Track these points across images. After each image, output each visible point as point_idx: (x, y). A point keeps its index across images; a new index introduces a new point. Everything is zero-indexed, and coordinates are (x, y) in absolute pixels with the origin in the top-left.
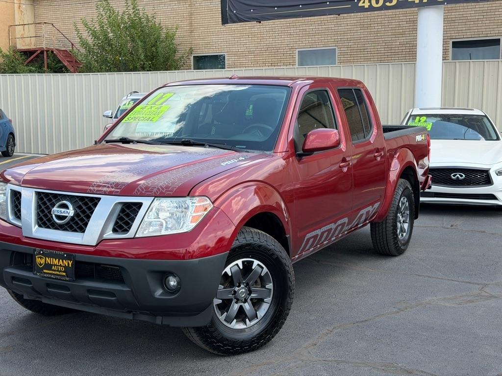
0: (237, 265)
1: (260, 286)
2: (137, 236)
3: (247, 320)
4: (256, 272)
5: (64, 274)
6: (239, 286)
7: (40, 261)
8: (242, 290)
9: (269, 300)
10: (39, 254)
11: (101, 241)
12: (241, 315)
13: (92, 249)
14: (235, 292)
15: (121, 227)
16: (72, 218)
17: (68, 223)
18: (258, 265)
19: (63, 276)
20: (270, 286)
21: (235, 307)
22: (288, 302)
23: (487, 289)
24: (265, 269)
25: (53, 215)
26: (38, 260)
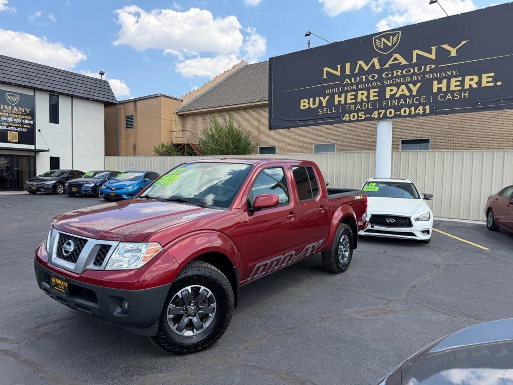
0: (187, 289)
1: (207, 305)
2: (106, 269)
3: (195, 329)
4: (202, 294)
5: (64, 291)
6: (190, 304)
7: (53, 280)
8: (192, 307)
9: (212, 315)
10: (53, 276)
11: (85, 271)
12: (190, 326)
13: (78, 276)
14: (186, 309)
15: (98, 261)
16: (73, 253)
17: (70, 256)
18: (204, 289)
19: (63, 292)
20: (214, 305)
21: (186, 320)
22: (227, 317)
23: (390, 305)
24: (210, 293)
25: (63, 250)
26: (52, 280)
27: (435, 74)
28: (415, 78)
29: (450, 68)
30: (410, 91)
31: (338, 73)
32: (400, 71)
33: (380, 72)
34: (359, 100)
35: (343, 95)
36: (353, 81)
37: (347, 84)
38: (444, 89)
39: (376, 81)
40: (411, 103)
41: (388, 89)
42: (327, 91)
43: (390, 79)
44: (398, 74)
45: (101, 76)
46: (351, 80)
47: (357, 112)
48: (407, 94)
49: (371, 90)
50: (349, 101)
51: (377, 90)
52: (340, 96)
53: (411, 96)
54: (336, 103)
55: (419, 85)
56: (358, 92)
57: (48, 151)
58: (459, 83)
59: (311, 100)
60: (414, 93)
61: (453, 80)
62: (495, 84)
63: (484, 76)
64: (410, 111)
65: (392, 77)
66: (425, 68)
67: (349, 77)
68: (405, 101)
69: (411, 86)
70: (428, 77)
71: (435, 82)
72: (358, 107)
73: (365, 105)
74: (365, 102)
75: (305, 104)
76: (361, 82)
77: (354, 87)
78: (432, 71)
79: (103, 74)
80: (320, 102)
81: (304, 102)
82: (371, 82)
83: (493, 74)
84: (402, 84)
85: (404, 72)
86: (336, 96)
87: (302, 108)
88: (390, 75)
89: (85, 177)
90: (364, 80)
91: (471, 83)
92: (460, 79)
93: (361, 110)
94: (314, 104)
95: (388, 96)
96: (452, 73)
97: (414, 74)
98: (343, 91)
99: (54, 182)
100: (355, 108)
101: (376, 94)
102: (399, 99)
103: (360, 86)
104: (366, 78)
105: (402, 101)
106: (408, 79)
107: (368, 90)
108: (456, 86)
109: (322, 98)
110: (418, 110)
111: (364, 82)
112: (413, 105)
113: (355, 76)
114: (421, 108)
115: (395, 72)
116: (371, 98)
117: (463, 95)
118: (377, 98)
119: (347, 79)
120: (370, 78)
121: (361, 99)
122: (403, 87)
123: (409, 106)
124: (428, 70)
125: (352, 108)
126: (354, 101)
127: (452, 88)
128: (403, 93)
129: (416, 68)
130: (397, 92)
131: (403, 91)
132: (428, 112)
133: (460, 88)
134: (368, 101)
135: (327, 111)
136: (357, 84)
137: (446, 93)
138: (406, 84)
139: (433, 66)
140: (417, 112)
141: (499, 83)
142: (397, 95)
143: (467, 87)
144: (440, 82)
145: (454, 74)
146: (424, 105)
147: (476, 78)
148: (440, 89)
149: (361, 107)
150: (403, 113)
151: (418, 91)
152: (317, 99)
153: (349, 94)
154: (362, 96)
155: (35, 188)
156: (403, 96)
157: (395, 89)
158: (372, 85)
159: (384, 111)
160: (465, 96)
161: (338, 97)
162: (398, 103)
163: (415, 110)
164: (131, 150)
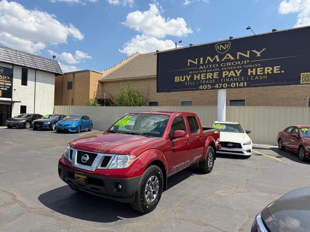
27: (249, 65)
28: (238, 67)
29: (257, 63)
30: (236, 74)
31: (196, 63)
32: (230, 63)
33: (219, 63)
34: (208, 78)
35: (199, 75)
36: (204, 68)
37: (201, 69)
38: (254, 74)
39: (217, 68)
40: (236, 80)
41: (224, 72)
42: (190, 73)
43: (225, 67)
44: (229, 64)
45: (54, 58)
46: (203, 67)
47: (207, 84)
48: (234, 75)
49: (214, 73)
50: (202, 78)
51: (218, 73)
52: (197, 76)
53: (237, 77)
54: (195, 79)
55: (240, 71)
56: (207, 74)
57: (20, 102)
58: (262, 71)
59: (181, 77)
60: (238, 75)
61: (258, 69)
62: (281, 72)
63: (275, 68)
64: (236, 85)
65: (226, 66)
66: (244, 62)
67: (202, 65)
68: (233, 79)
69: (236, 71)
70: (245, 67)
71: (249, 70)
72: (207, 82)
73: (211, 81)
74: (211, 79)
75: (177, 79)
76: (209, 68)
77: (205, 71)
78: (247, 64)
79: (55, 57)
80: (186, 78)
81: (177, 78)
82: (214, 68)
83: (279, 67)
84: (232, 70)
85: (233, 64)
86: (195, 75)
87: (176, 81)
88: (225, 65)
89: (43, 119)
90: (210, 67)
91: (268, 71)
92: (262, 68)
93: (209, 84)
94: (183, 79)
95: (224, 76)
96: (258, 65)
97: (238, 65)
98: (199, 73)
99: (24, 121)
100: (206, 82)
101: (217, 75)
102: (230, 78)
103: (208, 71)
104: (212, 66)
105: (232, 79)
106: (235, 68)
107: (213, 72)
108: (260, 72)
109: (187, 76)
110: (240, 84)
111: (211, 68)
112: (238, 81)
113: (206, 65)
114: (242, 83)
115: (227, 63)
116: (215, 77)
117: (264, 77)
118: (218, 77)
119: (201, 67)
120: (214, 66)
121: (209, 77)
122: (232, 72)
123: (236, 82)
124: (245, 63)
125: (204, 82)
126: (205, 78)
127: (258, 73)
128: (232, 75)
129: (239, 62)
130: (229, 74)
131: (232, 74)
132: (245, 85)
133: (262, 73)
134: (213, 79)
135: (190, 83)
136: (207, 69)
137: (255, 76)
138: (234, 70)
139: (248, 61)
140: (240, 85)
141: (283, 72)
142: (229, 76)
143: (266, 73)
144: (252, 70)
145: (259, 66)
146: (244, 82)
147: (271, 69)
148: (252, 73)
149: (209, 82)
150: (232, 86)
151: (240, 74)
152: (184, 77)
153: (202, 75)
154: (209, 76)
155: (12, 125)
156: (232, 77)
157: (228, 72)
158: (215, 70)
159: (221, 84)
160: (265, 78)
161: (196, 76)
162: (229, 80)
163: (239, 84)
164: (71, 102)
